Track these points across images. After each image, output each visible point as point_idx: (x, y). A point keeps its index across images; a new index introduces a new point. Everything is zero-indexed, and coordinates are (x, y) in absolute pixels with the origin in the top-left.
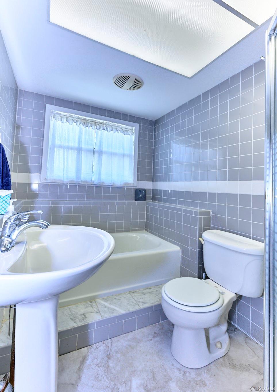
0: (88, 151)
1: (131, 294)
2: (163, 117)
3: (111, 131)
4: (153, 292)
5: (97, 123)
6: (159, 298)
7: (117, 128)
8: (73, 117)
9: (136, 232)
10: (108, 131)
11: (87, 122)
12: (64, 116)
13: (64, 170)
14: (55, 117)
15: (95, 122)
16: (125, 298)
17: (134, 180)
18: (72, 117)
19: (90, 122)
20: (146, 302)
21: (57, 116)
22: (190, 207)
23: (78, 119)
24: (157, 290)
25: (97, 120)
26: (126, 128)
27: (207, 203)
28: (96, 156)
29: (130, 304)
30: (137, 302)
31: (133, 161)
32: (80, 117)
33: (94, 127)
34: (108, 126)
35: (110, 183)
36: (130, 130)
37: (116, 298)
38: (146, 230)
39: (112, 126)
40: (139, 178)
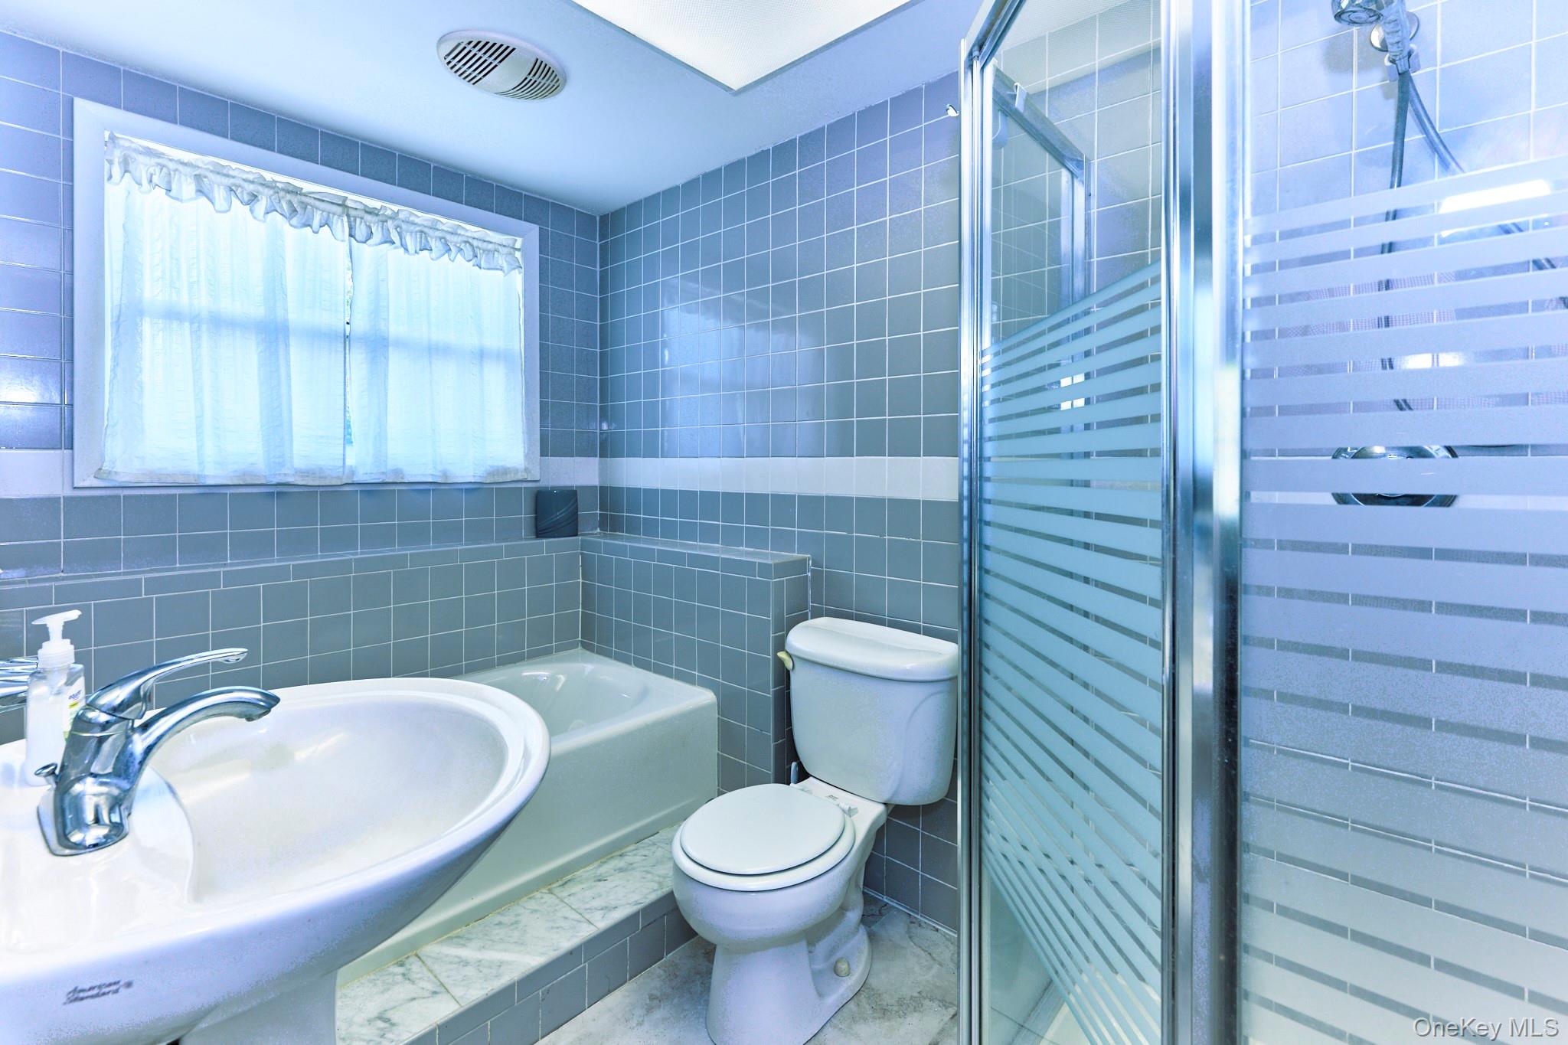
0: (317, 336)
1: (556, 891)
2: (634, 207)
3: (421, 250)
4: (634, 865)
5: (352, 213)
6: (657, 878)
7: (448, 237)
8: (231, 173)
9: (546, 658)
10: (406, 250)
11: (305, 206)
12: (181, 168)
13: (199, 426)
14: (132, 167)
15: (343, 205)
16: (534, 911)
17: (527, 456)
18: (227, 176)
19: (318, 203)
20: (613, 903)
21: (143, 166)
22: (741, 548)
23: (260, 188)
24: (646, 853)
25: (351, 196)
26: (487, 239)
27: (796, 529)
28: (358, 358)
29: (558, 928)
30: (580, 914)
31: (520, 378)
32: (269, 176)
33: (341, 226)
34: (404, 226)
35: (430, 472)
36: (501, 249)
37: (500, 923)
38: (586, 646)
39: (426, 230)
40: (550, 445)
